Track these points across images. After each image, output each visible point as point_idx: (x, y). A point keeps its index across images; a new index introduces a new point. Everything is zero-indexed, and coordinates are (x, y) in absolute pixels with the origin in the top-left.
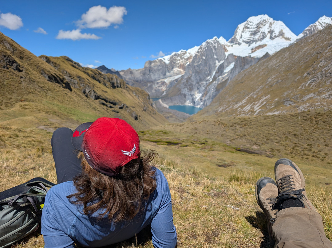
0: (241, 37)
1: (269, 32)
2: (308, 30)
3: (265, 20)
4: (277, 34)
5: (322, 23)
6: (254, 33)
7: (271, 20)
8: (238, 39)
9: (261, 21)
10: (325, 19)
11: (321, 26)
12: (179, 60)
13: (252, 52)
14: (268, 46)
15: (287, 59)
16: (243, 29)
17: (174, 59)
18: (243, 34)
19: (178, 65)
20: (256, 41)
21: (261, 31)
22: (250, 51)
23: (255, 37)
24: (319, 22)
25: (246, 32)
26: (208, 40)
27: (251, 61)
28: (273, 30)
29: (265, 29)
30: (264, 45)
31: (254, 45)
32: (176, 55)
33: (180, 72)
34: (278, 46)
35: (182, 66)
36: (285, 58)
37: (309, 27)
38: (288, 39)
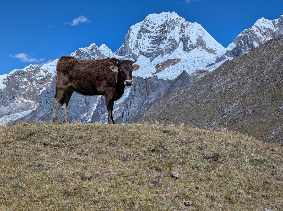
0: (137, 46)
1: (181, 39)
2: (241, 37)
3: (173, 20)
4: (194, 42)
5: (261, 27)
6: (158, 40)
7: (183, 20)
8: (132, 48)
9: (168, 22)
10: (264, 22)
11: (260, 32)
12: (26, 83)
13: (158, 71)
14: (182, 61)
15: (245, 76)
16: (140, 32)
17: (15, 81)
18: (139, 40)
19: (23, 93)
20: (161, 53)
21: (168, 38)
22: (154, 70)
23: (159, 47)
24: (256, 26)
25: (144, 38)
26: (81, 49)
27: (158, 86)
28: (187, 36)
29: (175, 34)
30: (175, 59)
31: (159, 60)
32: (18, 73)
33: (29, 105)
34: (199, 61)
35: (31, 94)
36: (240, 74)
37: (243, 33)
38: (211, 51)
